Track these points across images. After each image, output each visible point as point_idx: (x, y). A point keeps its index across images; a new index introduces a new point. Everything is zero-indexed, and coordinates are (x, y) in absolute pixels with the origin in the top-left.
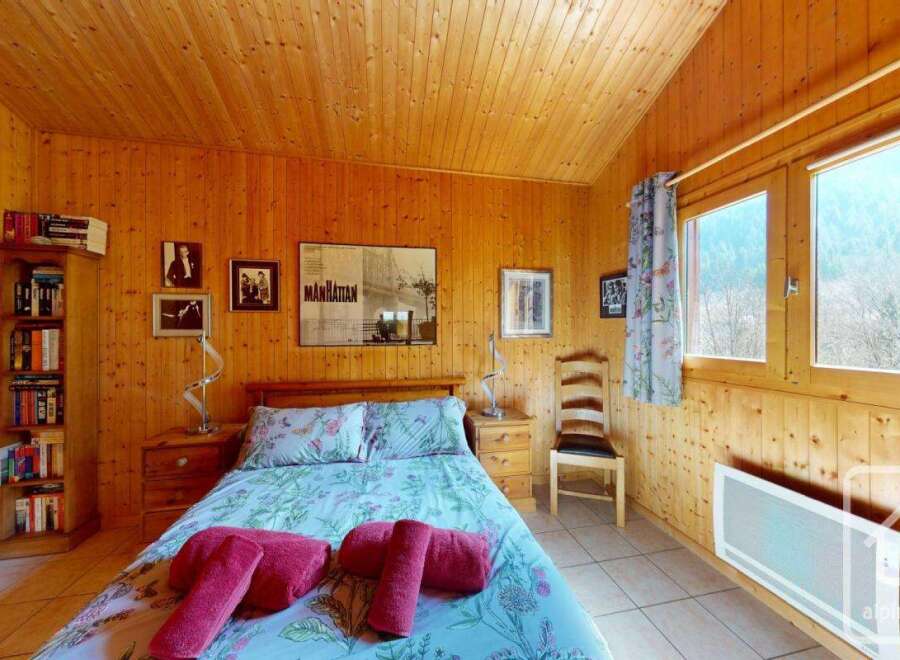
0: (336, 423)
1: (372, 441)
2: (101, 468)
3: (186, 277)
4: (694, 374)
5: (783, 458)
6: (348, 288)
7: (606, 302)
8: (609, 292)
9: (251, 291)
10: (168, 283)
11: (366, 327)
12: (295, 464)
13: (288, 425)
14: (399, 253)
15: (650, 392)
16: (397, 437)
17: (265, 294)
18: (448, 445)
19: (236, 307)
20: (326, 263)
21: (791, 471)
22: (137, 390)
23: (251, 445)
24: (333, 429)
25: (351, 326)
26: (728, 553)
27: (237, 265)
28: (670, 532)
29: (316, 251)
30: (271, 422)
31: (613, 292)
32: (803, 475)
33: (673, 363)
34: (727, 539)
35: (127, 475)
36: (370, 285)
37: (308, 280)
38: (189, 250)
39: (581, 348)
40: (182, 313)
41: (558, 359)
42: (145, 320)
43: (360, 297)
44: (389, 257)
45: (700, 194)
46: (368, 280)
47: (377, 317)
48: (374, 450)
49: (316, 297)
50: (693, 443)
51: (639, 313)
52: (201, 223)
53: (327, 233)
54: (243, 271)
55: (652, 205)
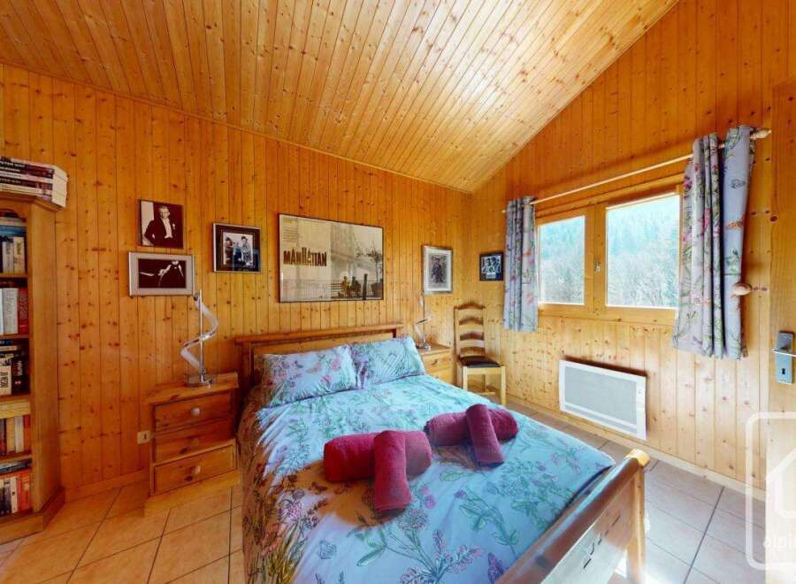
0: (337, 361)
1: (363, 373)
2: (63, 437)
3: (166, 237)
4: (543, 313)
5: (591, 353)
6: (319, 254)
7: (484, 270)
8: (486, 264)
9: (234, 254)
10: (146, 242)
11: (334, 286)
12: (311, 397)
13: (301, 367)
14: (358, 229)
15: (520, 325)
16: (379, 368)
17: (248, 257)
18: (413, 369)
19: (220, 267)
20: (301, 233)
21: (596, 359)
22: (108, 351)
23: (274, 386)
24: (336, 366)
25: (321, 286)
26: (567, 407)
27: (221, 229)
28: (528, 405)
29: (294, 222)
30: (285, 366)
31: (490, 264)
32: (601, 360)
33: (534, 307)
34: (567, 400)
35: (99, 439)
36: (337, 252)
37: (286, 246)
38: (170, 211)
39: (467, 300)
40: (162, 272)
41: (455, 308)
42: (117, 279)
43: (329, 262)
44: (350, 232)
45: (547, 212)
46: (334, 249)
47: (342, 279)
48: (366, 379)
49: (294, 261)
50: (543, 352)
51: (513, 278)
52: (182, 186)
53: (301, 208)
54: (226, 235)
55: (522, 214)
